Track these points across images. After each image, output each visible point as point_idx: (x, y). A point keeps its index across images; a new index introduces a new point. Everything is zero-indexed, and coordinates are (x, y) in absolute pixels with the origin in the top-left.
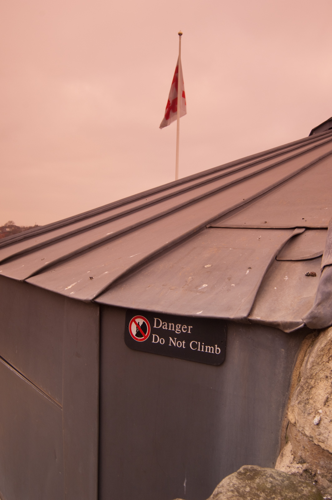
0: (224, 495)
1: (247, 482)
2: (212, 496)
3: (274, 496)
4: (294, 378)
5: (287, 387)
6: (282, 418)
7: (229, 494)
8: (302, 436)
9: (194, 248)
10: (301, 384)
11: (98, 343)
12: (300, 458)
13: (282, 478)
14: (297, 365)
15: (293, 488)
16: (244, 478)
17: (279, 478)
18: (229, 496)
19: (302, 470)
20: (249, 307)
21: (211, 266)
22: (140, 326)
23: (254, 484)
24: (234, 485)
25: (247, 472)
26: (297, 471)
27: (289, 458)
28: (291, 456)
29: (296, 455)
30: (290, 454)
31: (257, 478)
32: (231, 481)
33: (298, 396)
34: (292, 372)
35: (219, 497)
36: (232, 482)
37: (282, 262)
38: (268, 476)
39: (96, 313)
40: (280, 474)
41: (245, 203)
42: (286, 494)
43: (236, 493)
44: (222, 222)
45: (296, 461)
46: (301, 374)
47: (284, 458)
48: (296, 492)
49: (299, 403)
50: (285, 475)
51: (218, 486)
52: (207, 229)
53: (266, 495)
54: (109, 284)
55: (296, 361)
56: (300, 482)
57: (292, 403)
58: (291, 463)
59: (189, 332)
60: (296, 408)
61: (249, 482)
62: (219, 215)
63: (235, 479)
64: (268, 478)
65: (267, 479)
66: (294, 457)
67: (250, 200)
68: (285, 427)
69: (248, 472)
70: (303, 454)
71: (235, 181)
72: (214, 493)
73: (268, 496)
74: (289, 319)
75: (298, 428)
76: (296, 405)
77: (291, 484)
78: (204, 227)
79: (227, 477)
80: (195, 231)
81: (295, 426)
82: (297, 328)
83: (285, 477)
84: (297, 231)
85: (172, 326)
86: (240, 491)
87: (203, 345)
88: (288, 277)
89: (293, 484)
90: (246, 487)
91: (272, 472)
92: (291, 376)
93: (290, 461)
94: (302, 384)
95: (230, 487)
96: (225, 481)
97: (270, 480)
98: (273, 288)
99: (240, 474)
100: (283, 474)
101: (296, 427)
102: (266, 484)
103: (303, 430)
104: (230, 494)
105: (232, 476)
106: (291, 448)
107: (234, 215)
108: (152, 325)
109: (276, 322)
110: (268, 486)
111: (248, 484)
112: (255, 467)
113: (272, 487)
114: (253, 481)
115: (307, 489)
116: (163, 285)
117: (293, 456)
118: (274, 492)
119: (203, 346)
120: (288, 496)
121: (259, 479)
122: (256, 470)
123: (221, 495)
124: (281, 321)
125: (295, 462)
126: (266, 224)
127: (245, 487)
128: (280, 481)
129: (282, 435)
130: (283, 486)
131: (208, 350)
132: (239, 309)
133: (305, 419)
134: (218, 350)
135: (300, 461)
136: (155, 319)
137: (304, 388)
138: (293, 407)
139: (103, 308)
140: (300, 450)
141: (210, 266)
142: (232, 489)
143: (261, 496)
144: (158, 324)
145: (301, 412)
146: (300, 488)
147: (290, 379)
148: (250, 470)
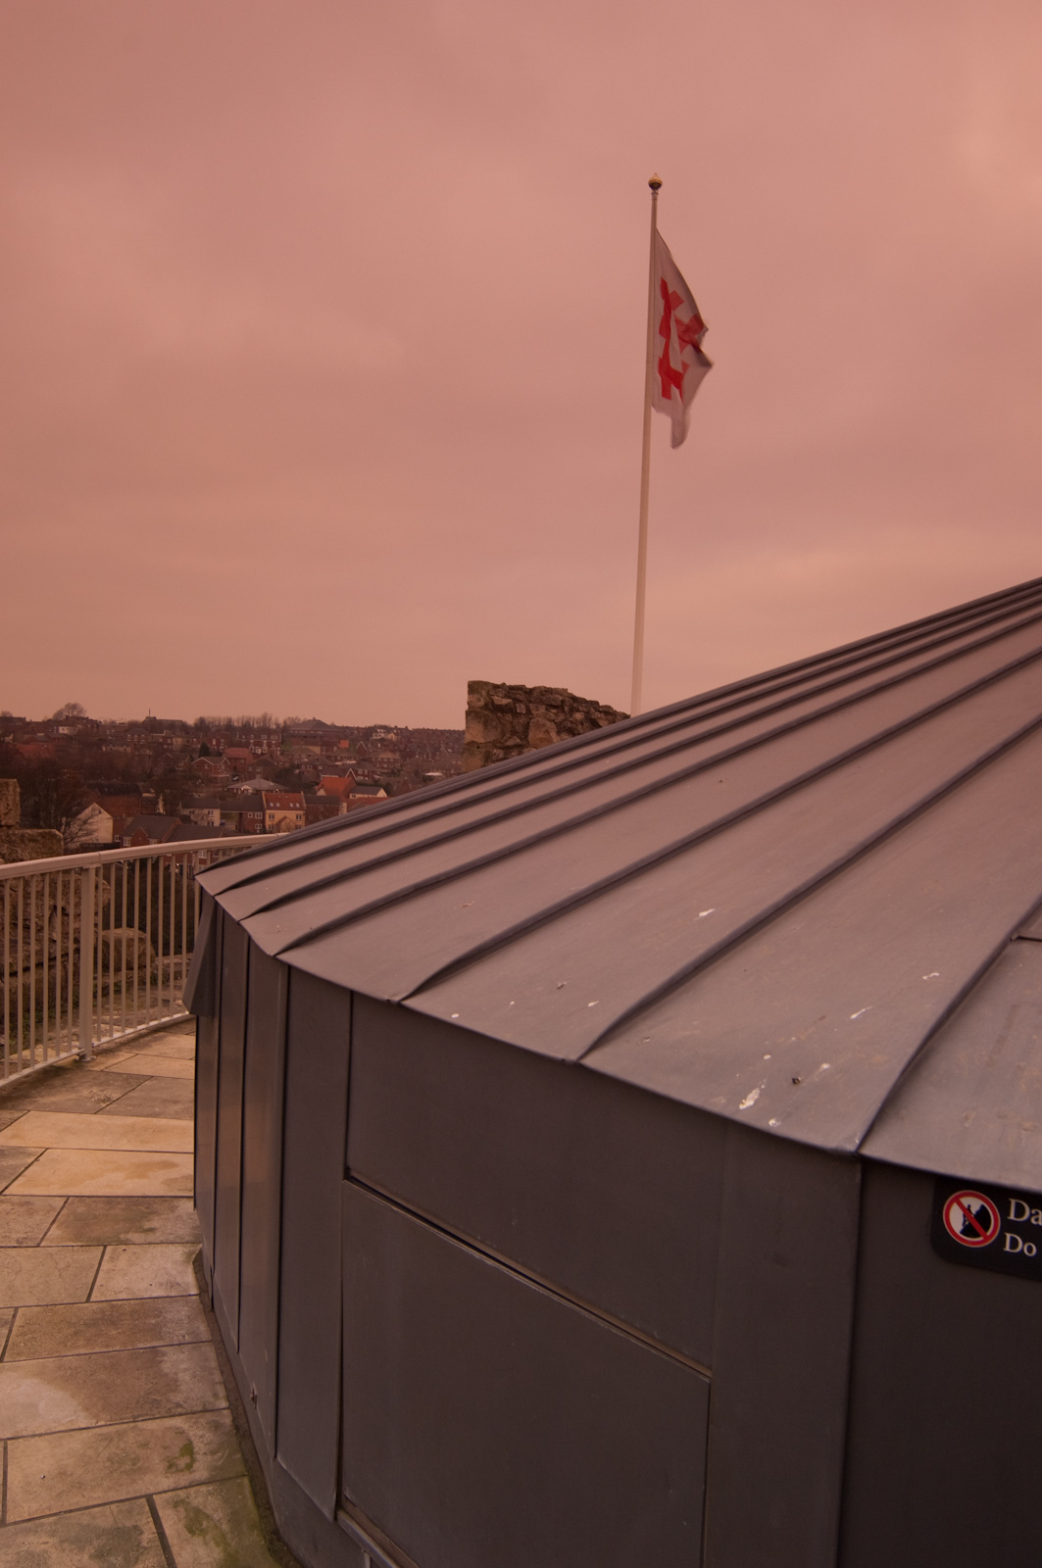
11: (853, 1241)
22: (974, 1213)
39: (856, 1180)
108: (1005, 1212)
136: (1013, 1202)
144: (1020, 1212)
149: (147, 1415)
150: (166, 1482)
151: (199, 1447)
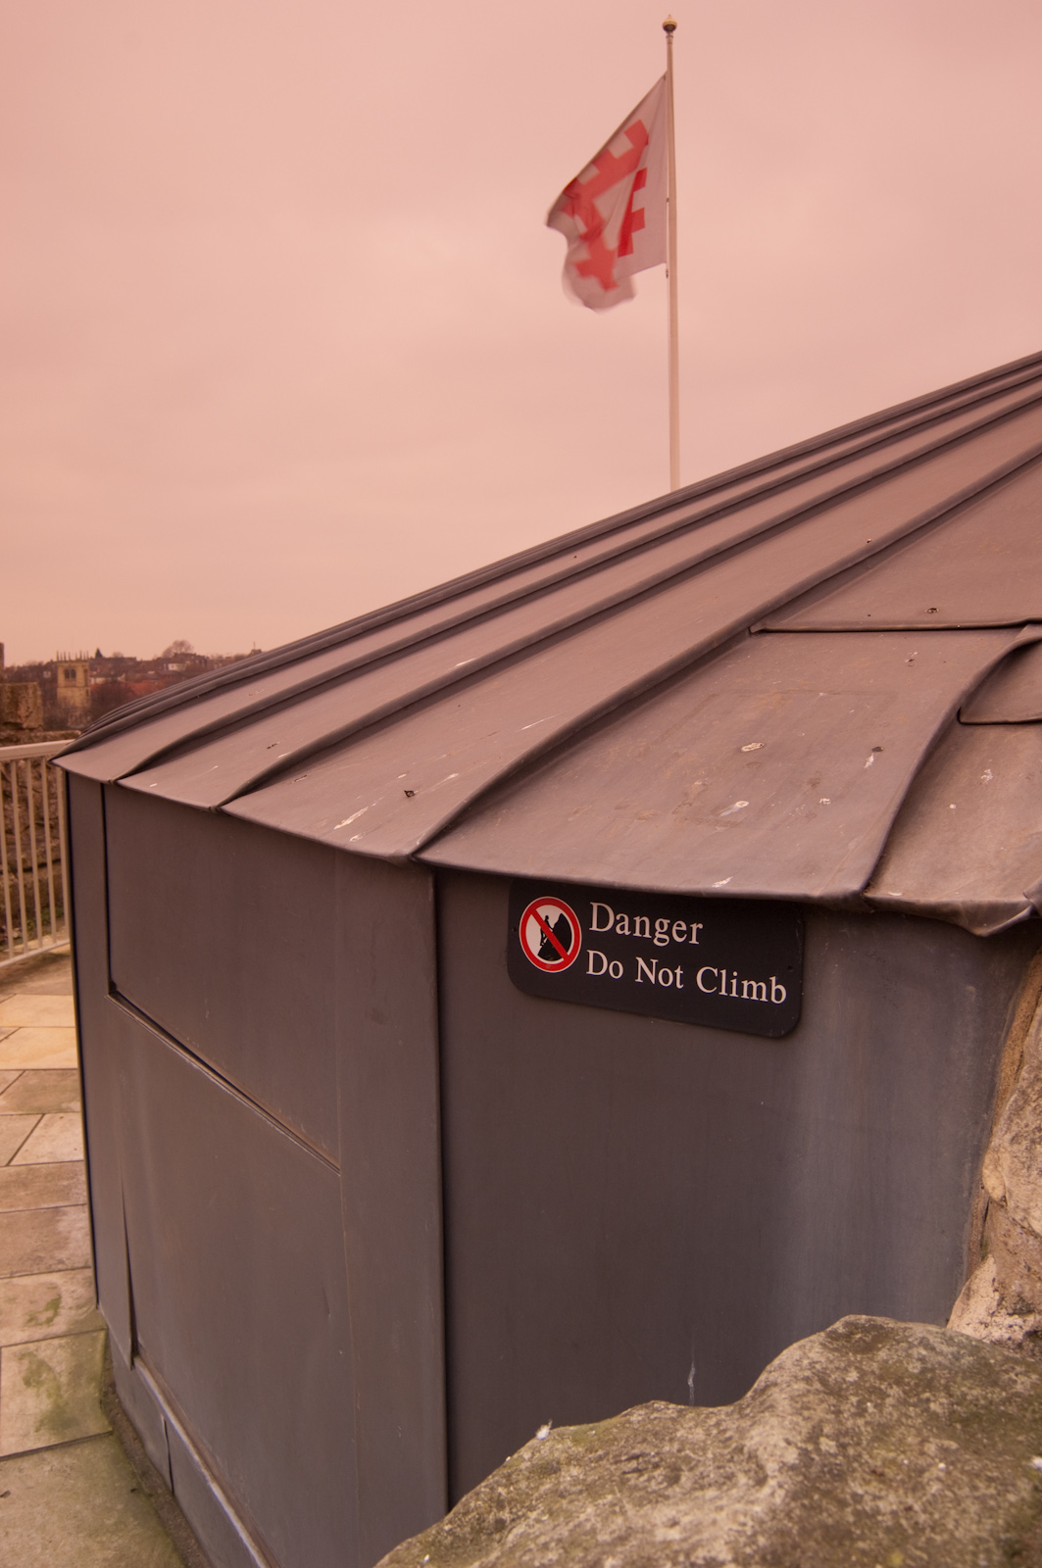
0: (781, 1390)
1: (852, 1359)
2: (750, 1394)
3: (927, 1395)
4: (1006, 1070)
5: (985, 1099)
6: (972, 1188)
7: (796, 1386)
8: (1024, 1236)
9: (713, 696)
10: (1022, 1086)
11: (432, 978)
12: (1018, 1298)
13: (955, 1349)
14: (1015, 1032)
15: (986, 1377)
16: (844, 1346)
17: (945, 1349)
18: (797, 1393)
19: (1022, 1334)
20: (868, 862)
21: (762, 747)
22: (552, 926)
23: (871, 1363)
24: (812, 1364)
25: (855, 1331)
26: (1007, 1336)
27: (987, 1299)
28: (992, 1295)
29: (1006, 1292)
30: (991, 1289)
31: (884, 1347)
32: (804, 1353)
33: (1012, 1121)
34: (998, 1053)
35: (769, 1396)
36: (808, 1358)
37: (977, 728)
38: (916, 1343)
39: (424, 894)
40: (951, 1338)
41: (870, 554)
42: (962, 1391)
43: (817, 1385)
44: (800, 613)
45: (1006, 1308)
46: (1027, 1057)
47: (972, 1302)
48: (992, 1386)
49: (1014, 1140)
50: (964, 1340)
51: (768, 1368)
52: (754, 636)
53: (905, 1392)
54: (458, 809)
55: (1012, 1021)
56: (1007, 1359)
57: (995, 1142)
58: (993, 1314)
59: (694, 941)
60: (1004, 1155)
61: (859, 1359)
62: (788, 594)
63: (817, 1348)
64: (915, 1349)
65: (910, 1352)
66: (1002, 1299)
67: (887, 544)
68: (980, 1216)
69: (856, 1334)
70: (1027, 1288)
71: (844, 486)
72: (755, 1386)
73: (910, 1394)
74: (987, 894)
75: (1011, 1214)
76: (1006, 1144)
77: (979, 1364)
78: (744, 631)
79: (795, 1345)
80: (716, 645)
81: (1002, 1206)
82: (1010, 921)
83: (965, 1347)
84: (1028, 634)
85: (643, 924)
86: (830, 1379)
87: (734, 977)
88: (992, 772)
89: (987, 1365)
90: (847, 1371)
91: (929, 1331)
92: (995, 1065)
93: (988, 1309)
94: (1024, 1084)
95: (801, 1370)
96: (789, 1355)
97: (919, 1353)
98: (947, 806)
99: (834, 1336)
100: (961, 1338)
101: (1006, 1211)
102: (906, 1365)
103: (1025, 1218)
104: (801, 1386)
105: (811, 1341)
106: (994, 1272)
107: (835, 593)
108: (586, 922)
109: (946, 905)
110: (914, 1368)
111: (853, 1362)
112: (879, 1320)
113: (924, 1371)
114: (870, 1356)
115: (1026, 1378)
116: (618, 808)
117: (997, 1296)
118: (929, 1385)
119: (734, 981)
120: (969, 1398)
121: (889, 1349)
122: (882, 1327)
123: (775, 1391)
124: (963, 903)
125: (1003, 1311)
126: (935, 614)
127: (845, 1370)
128: (950, 1356)
129: (974, 1238)
130: (957, 1369)
131: (750, 993)
132: (840, 870)
133: (1033, 1186)
134: (778, 992)
135: (1018, 1306)
136: (595, 906)
137: (1028, 1096)
138: (997, 1152)
139: (444, 876)
140: (1019, 1277)
141: (758, 746)
142: (807, 1373)
143: (889, 1396)
144: (603, 922)
145: (1019, 1166)
146: (1006, 1377)
147: (994, 1074)
148: (863, 1326)
149: (25, 1271)
150: (20, 1335)
151: (67, 1301)
